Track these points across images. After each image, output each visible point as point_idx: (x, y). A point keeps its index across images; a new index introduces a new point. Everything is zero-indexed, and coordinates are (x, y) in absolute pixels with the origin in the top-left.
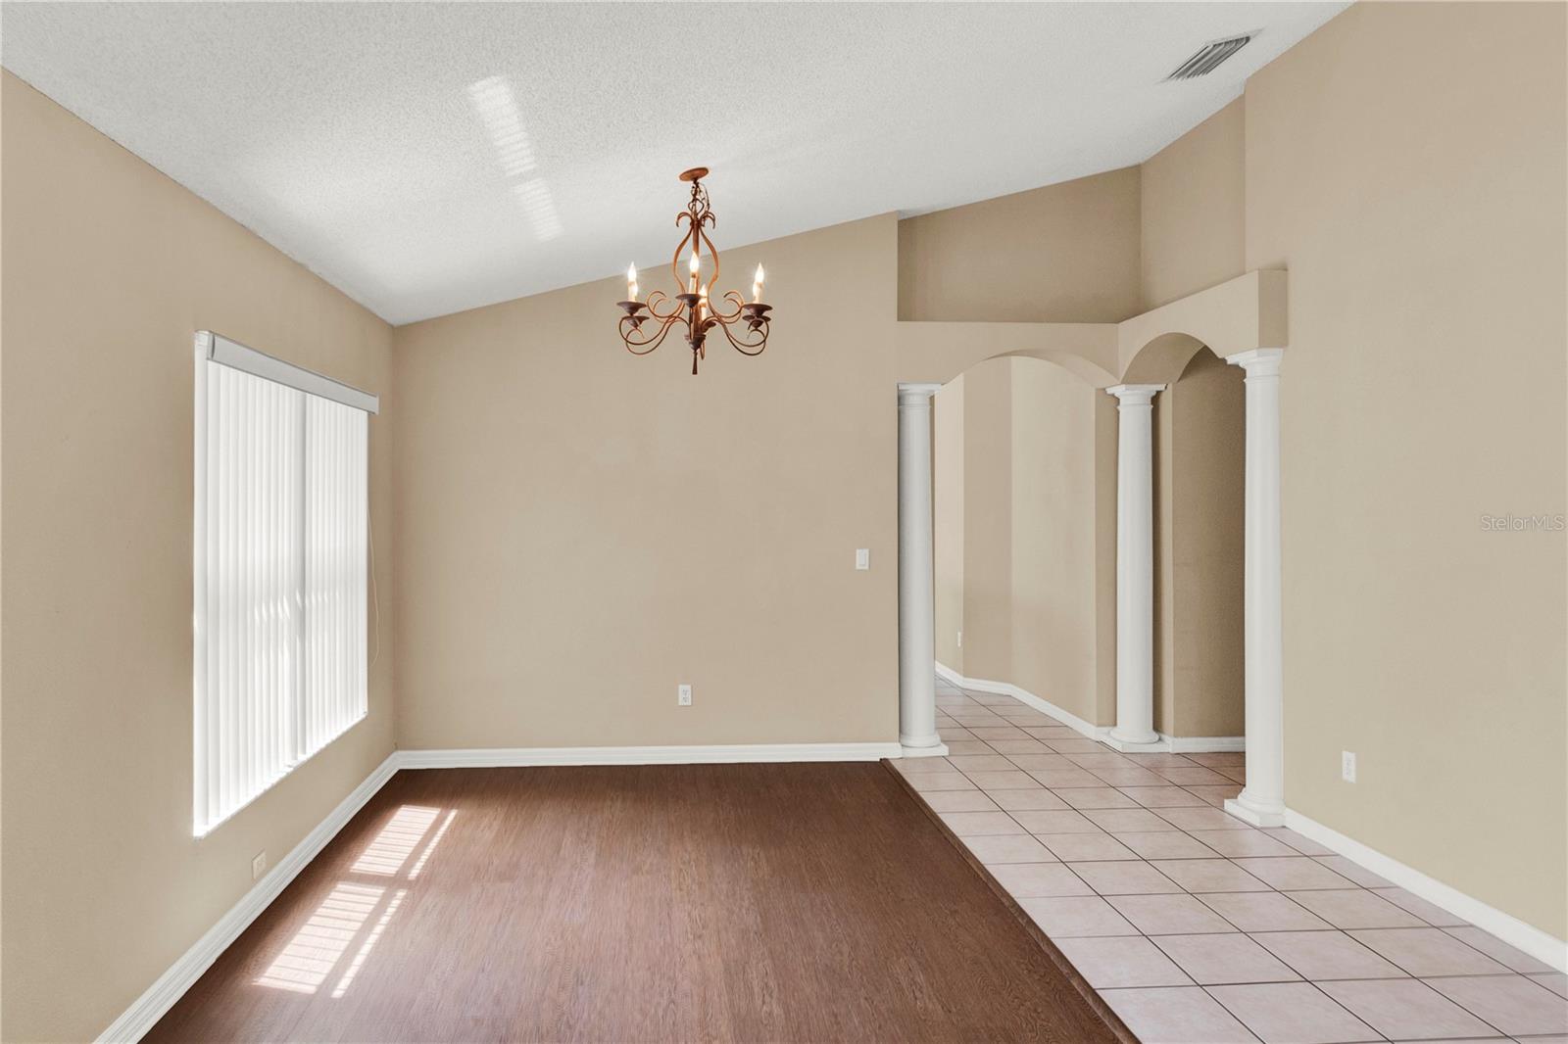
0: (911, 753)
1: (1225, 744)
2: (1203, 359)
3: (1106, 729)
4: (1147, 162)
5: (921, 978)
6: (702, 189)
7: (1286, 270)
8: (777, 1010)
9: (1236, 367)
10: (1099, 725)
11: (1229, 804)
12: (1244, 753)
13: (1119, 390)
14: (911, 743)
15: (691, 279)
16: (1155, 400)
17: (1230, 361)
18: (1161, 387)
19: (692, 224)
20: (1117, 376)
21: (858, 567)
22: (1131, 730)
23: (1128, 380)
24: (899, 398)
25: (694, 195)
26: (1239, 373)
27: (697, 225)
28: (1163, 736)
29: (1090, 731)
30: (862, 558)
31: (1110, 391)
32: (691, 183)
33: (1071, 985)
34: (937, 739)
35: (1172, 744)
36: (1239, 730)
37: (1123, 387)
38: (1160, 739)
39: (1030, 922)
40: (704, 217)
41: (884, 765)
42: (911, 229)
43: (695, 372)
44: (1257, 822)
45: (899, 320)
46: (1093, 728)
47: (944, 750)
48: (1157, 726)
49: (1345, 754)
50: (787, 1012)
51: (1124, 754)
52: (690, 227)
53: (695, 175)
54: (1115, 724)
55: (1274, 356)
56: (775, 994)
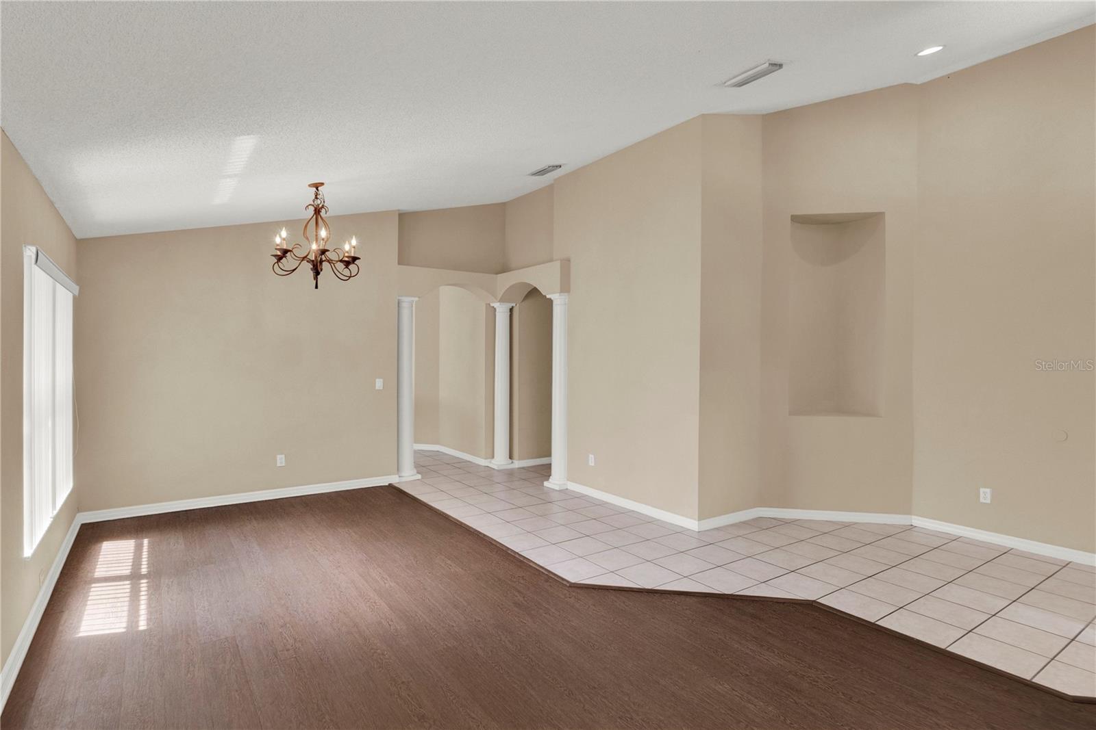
0: (403, 480)
1: (543, 461)
2: (533, 292)
3: (489, 460)
4: (508, 202)
5: (449, 562)
6: (321, 193)
7: (569, 261)
8: (393, 584)
9: (550, 299)
10: (486, 459)
11: (546, 484)
12: (551, 464)
13: (496, 305)
14: (403, 474)
15: (322, 242)
16: (511, 310)
17: (548, 297)
18: (514, 305)
19: (315, 210)
20: (496, 299)
21: (377, 388)
22: (500, 460)
23: (502, 300)
24: (399, 303)
25: (316, 196)
26: (550, 302)
27: (317, 211)
28: (514, 461)
29: (482, 462)
30: (379, 384)
31: (492, 305)
32: (315, 189)
33: (509, 554)
34: (415, 471)
35: (517, 464)
36: (548, 453)
37: (499, 304)
38: (512, 462)
39: (484, 535)
40: (323, 207)
41: (391, 486)
42: (404, 217)
43: (316, 287)
44: (557, 488)
45: (399, 264)
46: (483, 460)
47: (419, 477)
48: (511, 457)
49: (591, 456)
50: (398, 584)
51: (498, 471)
52: (313, 212)
53: (317, 186)
54: (493, 457)
55: (565, 296)
56: (389, 579)
